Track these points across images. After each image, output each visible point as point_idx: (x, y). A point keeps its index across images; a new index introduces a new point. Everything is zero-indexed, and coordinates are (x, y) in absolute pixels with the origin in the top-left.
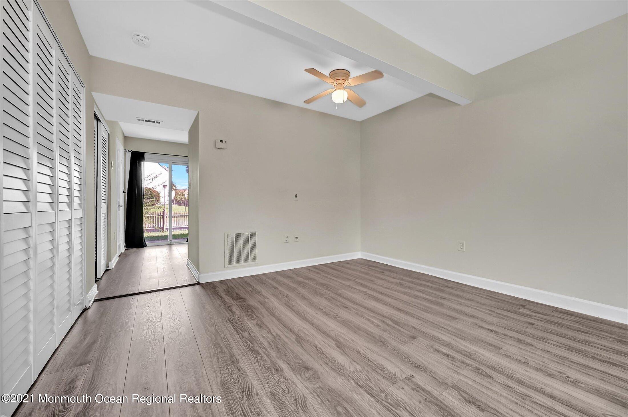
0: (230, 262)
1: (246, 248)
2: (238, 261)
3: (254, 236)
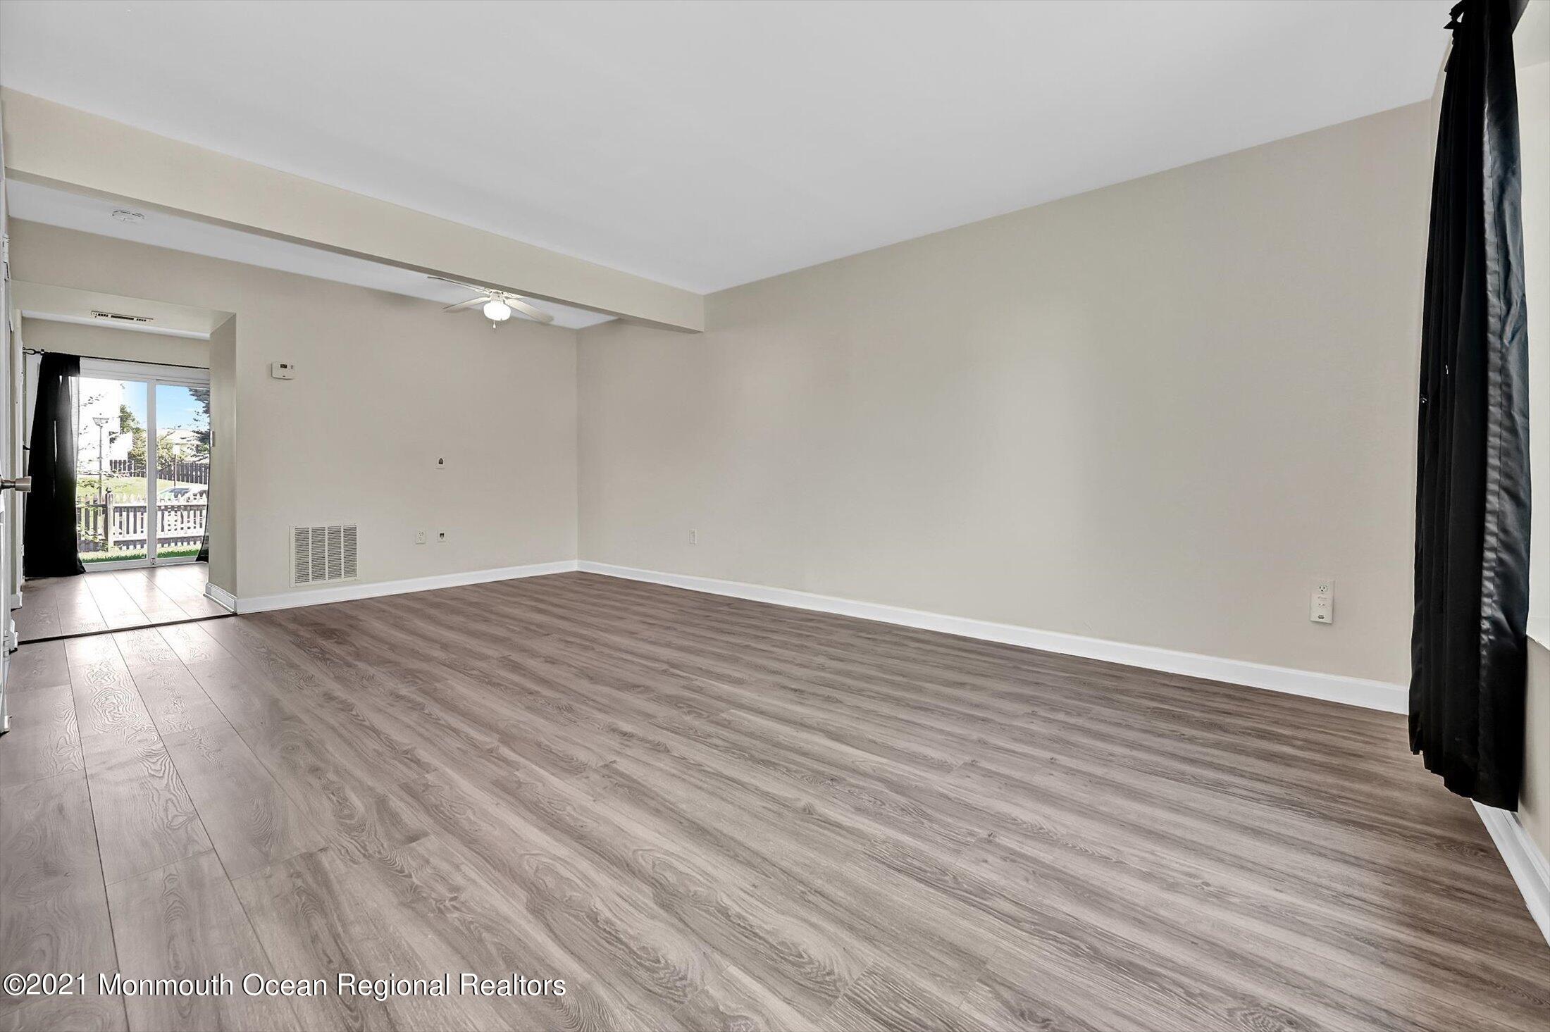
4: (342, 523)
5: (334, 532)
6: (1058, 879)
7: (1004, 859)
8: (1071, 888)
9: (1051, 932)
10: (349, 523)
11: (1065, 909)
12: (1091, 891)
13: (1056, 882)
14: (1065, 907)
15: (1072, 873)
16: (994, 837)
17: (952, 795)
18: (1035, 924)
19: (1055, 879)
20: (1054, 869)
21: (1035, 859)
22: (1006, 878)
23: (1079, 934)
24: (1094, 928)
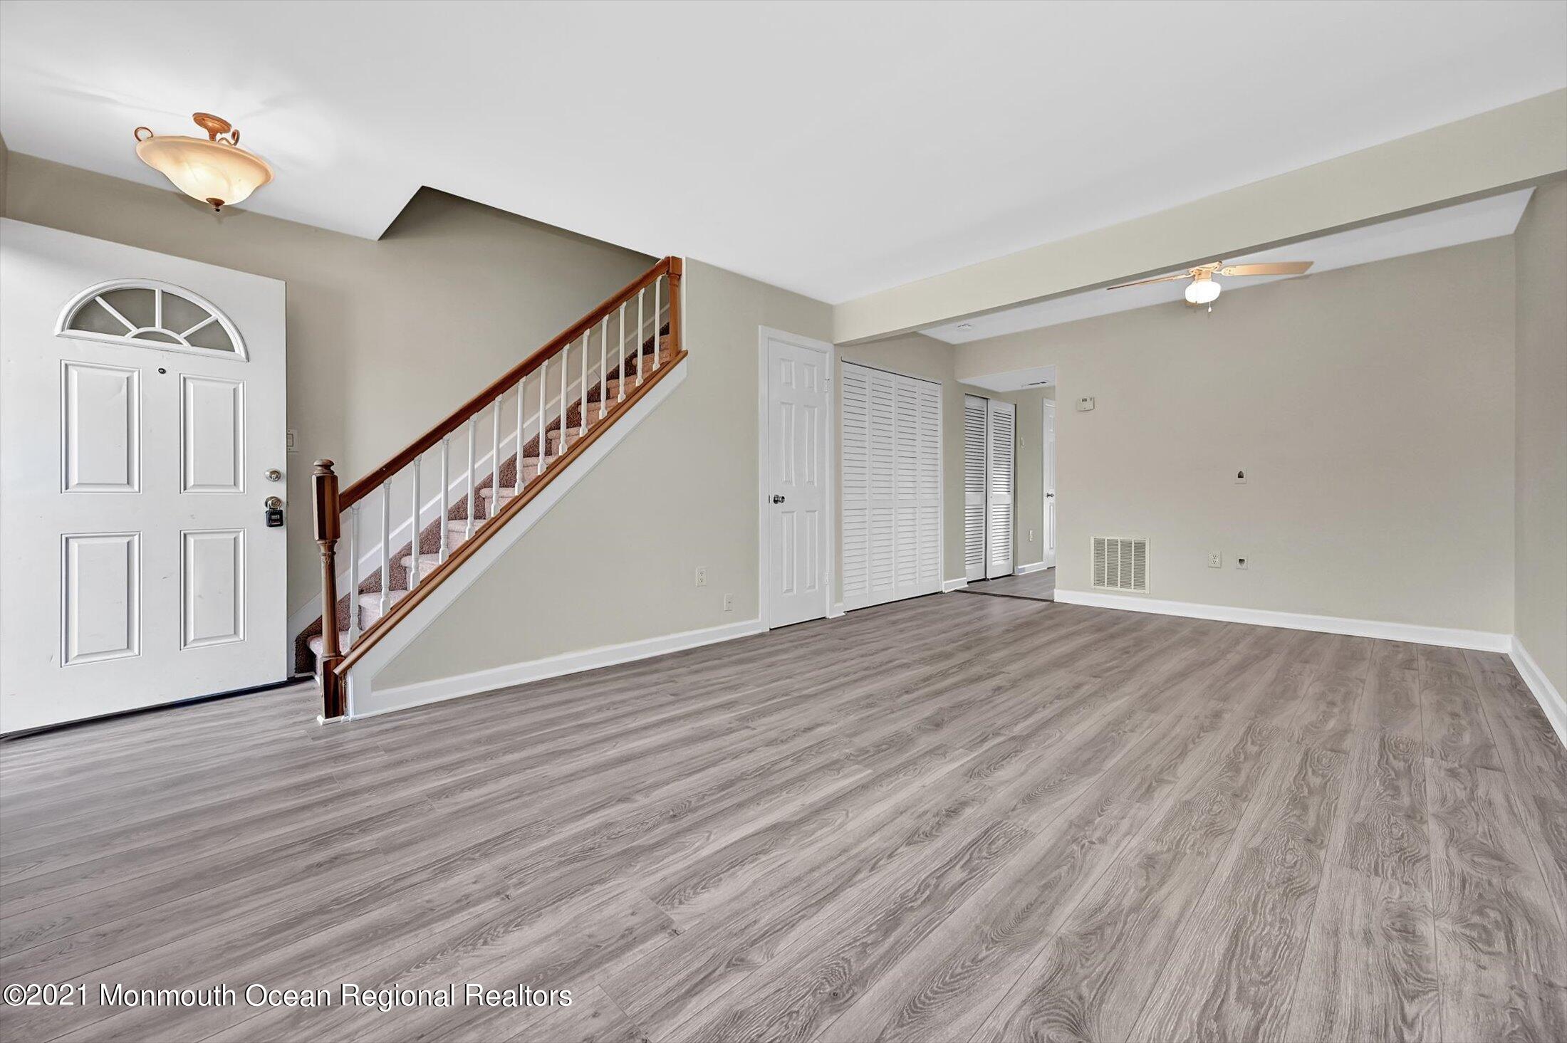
0: (1099, 581)
1: (1126, 565)
2: (1112, 582)
3: (1140, 547)
4: (1133, 538)
5: (1127, 545)
6: (407, 924)
7: (467, 896)
8: (390, 928)
9: (367, 895)
10: (1139, 538)
11: (376, 913)
12: (371, 940)
13: (407, 921)
14: (376, 914)
15: (403, 938)
16: (503, 899)
17: (598, 889)
18: (383, 889)
19: (409, 922)
20: (423, 926)
21: (447, 918)
22: (443, 889)
23: (346, 910)
24: (340, 923)
